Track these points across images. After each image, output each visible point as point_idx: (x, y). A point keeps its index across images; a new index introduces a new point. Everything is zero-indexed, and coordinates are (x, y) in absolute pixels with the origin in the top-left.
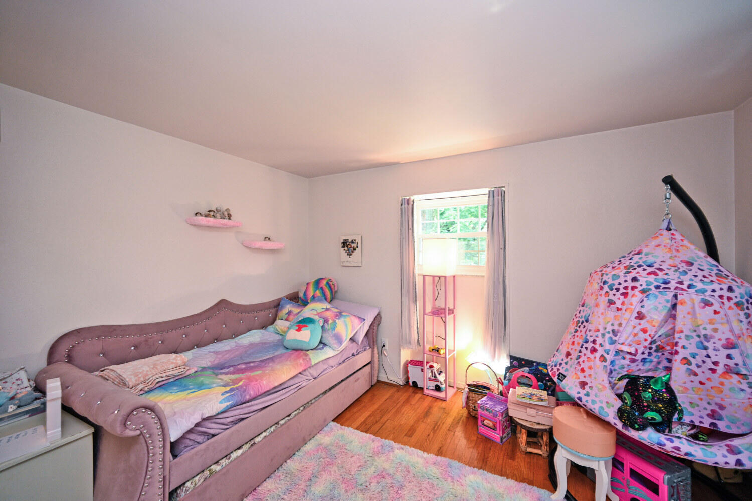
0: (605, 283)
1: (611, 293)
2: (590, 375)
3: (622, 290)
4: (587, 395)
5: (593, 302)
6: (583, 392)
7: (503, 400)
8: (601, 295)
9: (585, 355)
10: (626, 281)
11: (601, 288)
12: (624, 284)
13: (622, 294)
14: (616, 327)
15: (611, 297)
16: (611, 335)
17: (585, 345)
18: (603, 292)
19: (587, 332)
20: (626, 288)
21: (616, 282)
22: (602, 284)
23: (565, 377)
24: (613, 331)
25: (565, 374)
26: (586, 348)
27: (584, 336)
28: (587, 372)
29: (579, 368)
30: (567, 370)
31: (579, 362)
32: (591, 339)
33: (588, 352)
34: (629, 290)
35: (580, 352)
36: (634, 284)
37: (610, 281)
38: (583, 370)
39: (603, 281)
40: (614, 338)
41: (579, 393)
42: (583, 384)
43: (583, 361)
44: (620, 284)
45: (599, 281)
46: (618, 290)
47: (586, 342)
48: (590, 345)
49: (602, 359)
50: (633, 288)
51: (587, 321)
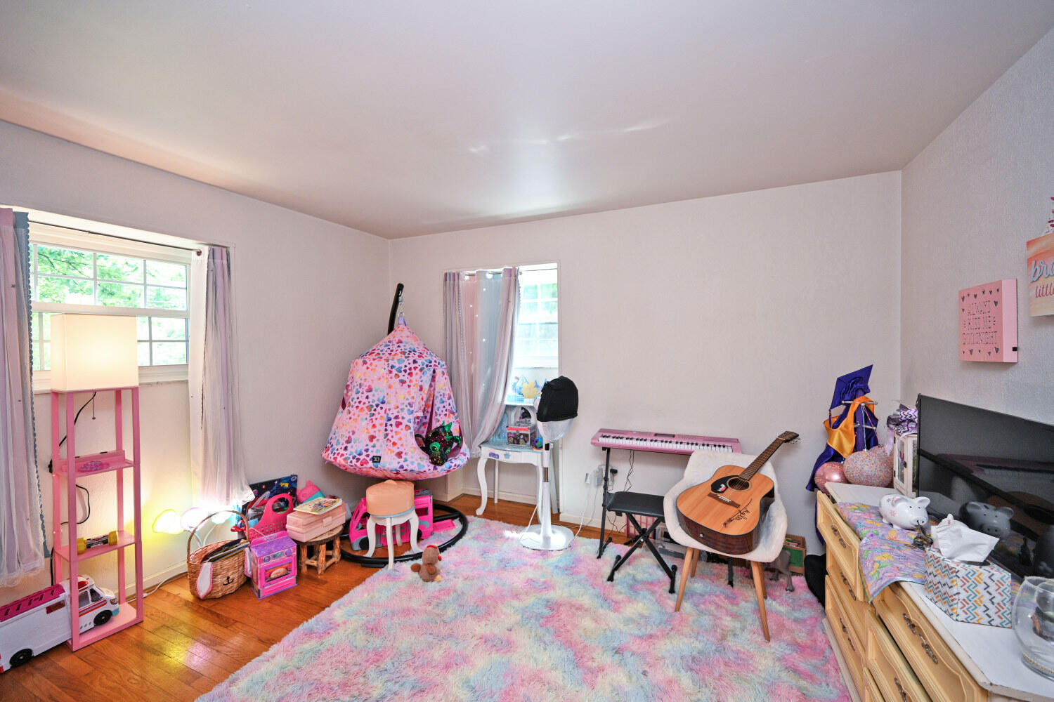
0: (392, 367)
1: (400, 374)
2: (402, 445)
3: (408, 371)
4: (406, 460)
5: (384, 385)
6: (401, 460)
7: (278, 537)
8: (391, 378)
9: (392, 431)
10: (409, 364)
11: (390, 372)
12: (409, 366)
13: (409, 374)
14: (411, 401)
15: (401, 378)
16: (409, 407)
17: (389, 423)
18: (393, 375)
19: (388, 412)
20: (410, 369)
21: (403, 365)
22: (390, 368)
23: (380, 457)
24: (409, 404)
25: (378, 455)
26: (391, 425)
27: (385, 416)
28: (399, 443)
29: (391, 444)
30: (378, 451)
31: (388, 439)
32: (392, 417)
33: (394, 428)
34: (413, 371)
35: (386, 430)
36: (415, 365)
37: (397, 366)
38: (394, 444)
39: (390, 365)
40: (411, 409)
41: (399, 463)
42: (399, 455)
43: (392, 437)
44: (406, 366)
45: (386, 367)
46: (405, 371)
47: (389, 420)
48: (393, 422)
49: (407, 428)
50: (415, 368)
51: (383, 403)
